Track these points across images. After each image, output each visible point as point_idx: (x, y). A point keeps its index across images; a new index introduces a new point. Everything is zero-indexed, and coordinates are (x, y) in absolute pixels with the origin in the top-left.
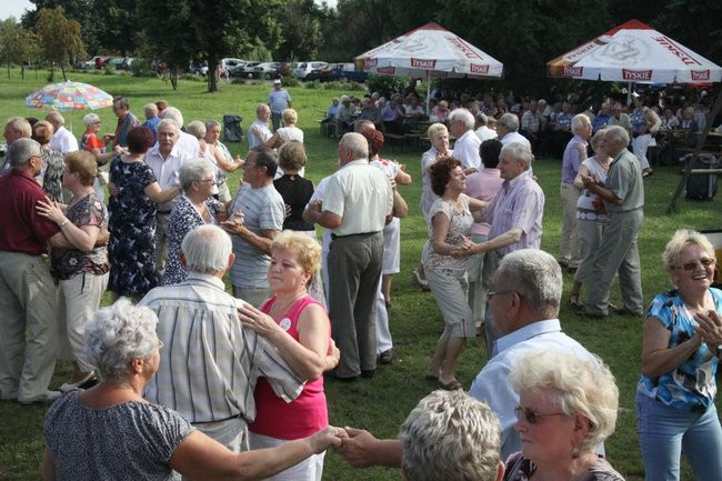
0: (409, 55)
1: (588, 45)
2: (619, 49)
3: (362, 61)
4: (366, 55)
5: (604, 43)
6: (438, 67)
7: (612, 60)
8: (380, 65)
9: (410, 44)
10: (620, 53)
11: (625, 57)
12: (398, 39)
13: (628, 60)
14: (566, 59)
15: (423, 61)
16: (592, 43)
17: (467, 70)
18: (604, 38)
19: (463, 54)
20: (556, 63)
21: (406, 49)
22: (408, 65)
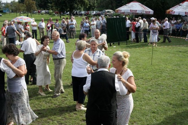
0: (130, 9)
1: (177, 6)
2: (185, 7)
3: (117, 10)
4: (118, 9)
5: (181, 5)
6: (137, 12)
7: (183, 10)
8: (122, 11)
9: (130, 6)
10: (184, 8)
11: (186, 9)
12: (126, 5)
13: (186, 10)
14: (171, 9)
15: (133, 10)
16: (178, 5)
17: (145, 13)
18: (181, 4)
19: (143, 8)
20: (168, 11)
21: (129, 7)
22: (129, 11)
